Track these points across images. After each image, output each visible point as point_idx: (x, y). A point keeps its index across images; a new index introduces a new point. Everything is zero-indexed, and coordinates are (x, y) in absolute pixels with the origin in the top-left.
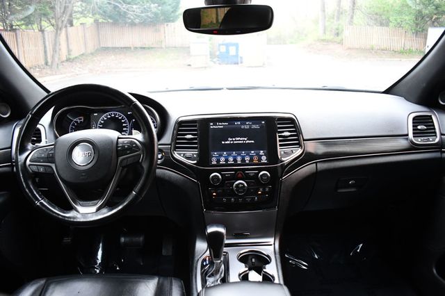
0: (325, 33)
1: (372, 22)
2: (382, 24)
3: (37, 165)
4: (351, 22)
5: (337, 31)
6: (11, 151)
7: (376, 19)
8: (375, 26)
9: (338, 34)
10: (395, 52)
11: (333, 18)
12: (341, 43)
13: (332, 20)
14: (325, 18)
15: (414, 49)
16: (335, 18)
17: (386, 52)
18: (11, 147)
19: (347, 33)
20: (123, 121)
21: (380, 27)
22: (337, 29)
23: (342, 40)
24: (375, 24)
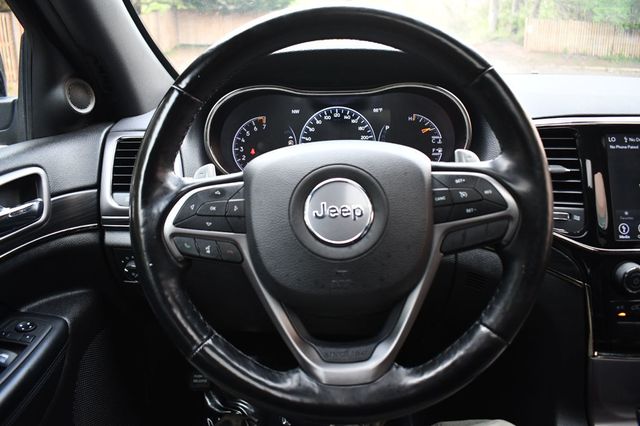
0: (497, 28)
1: (566, 15)
2: (580, 17)
3: (194, 236)
4: (536, 13)
5: (515, 27)
6: (99, 193)
7: (572, 11)
8: (571, 20)
9: (515, 30)
10: (599, 58)
11: (510, 8)
12: (521, 42)
13: (508, 11)
14: (497, 7)
15: (626, 55)
16: (513, 8)
17: (585, 58)
18: (98, 185)
19: (530, 29)
20: (361, 128)
21: (578, 22)
22: (515, 23)
23: (523, 39)
24: (571, 17)
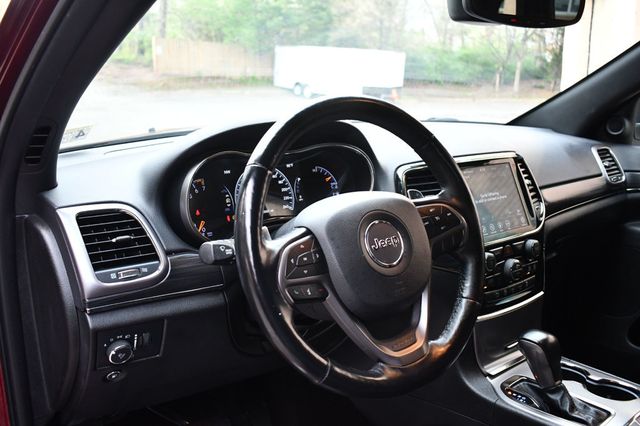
1: (195, 36)
2: (209, 38)
4: (163, 32)
7: (200, 31)
8: (200, 41)
9: (142, 52)
10: (233, 81)
12: (149, 65)
19: (158, 50)
20: (280, 182)
21: (207, 43)
22: (141, 43)
23: (151, 61)
24: (200, 37)
